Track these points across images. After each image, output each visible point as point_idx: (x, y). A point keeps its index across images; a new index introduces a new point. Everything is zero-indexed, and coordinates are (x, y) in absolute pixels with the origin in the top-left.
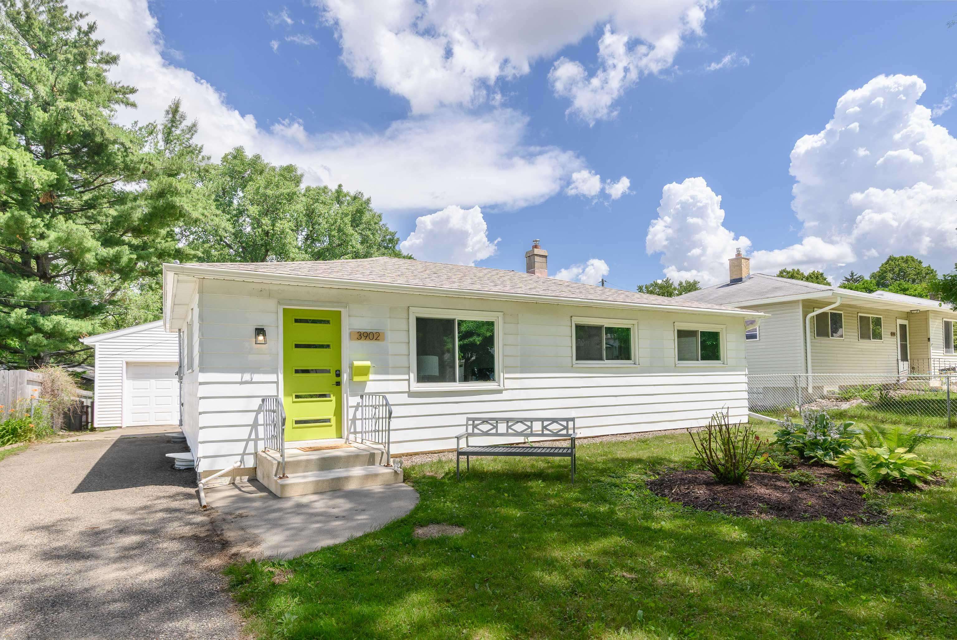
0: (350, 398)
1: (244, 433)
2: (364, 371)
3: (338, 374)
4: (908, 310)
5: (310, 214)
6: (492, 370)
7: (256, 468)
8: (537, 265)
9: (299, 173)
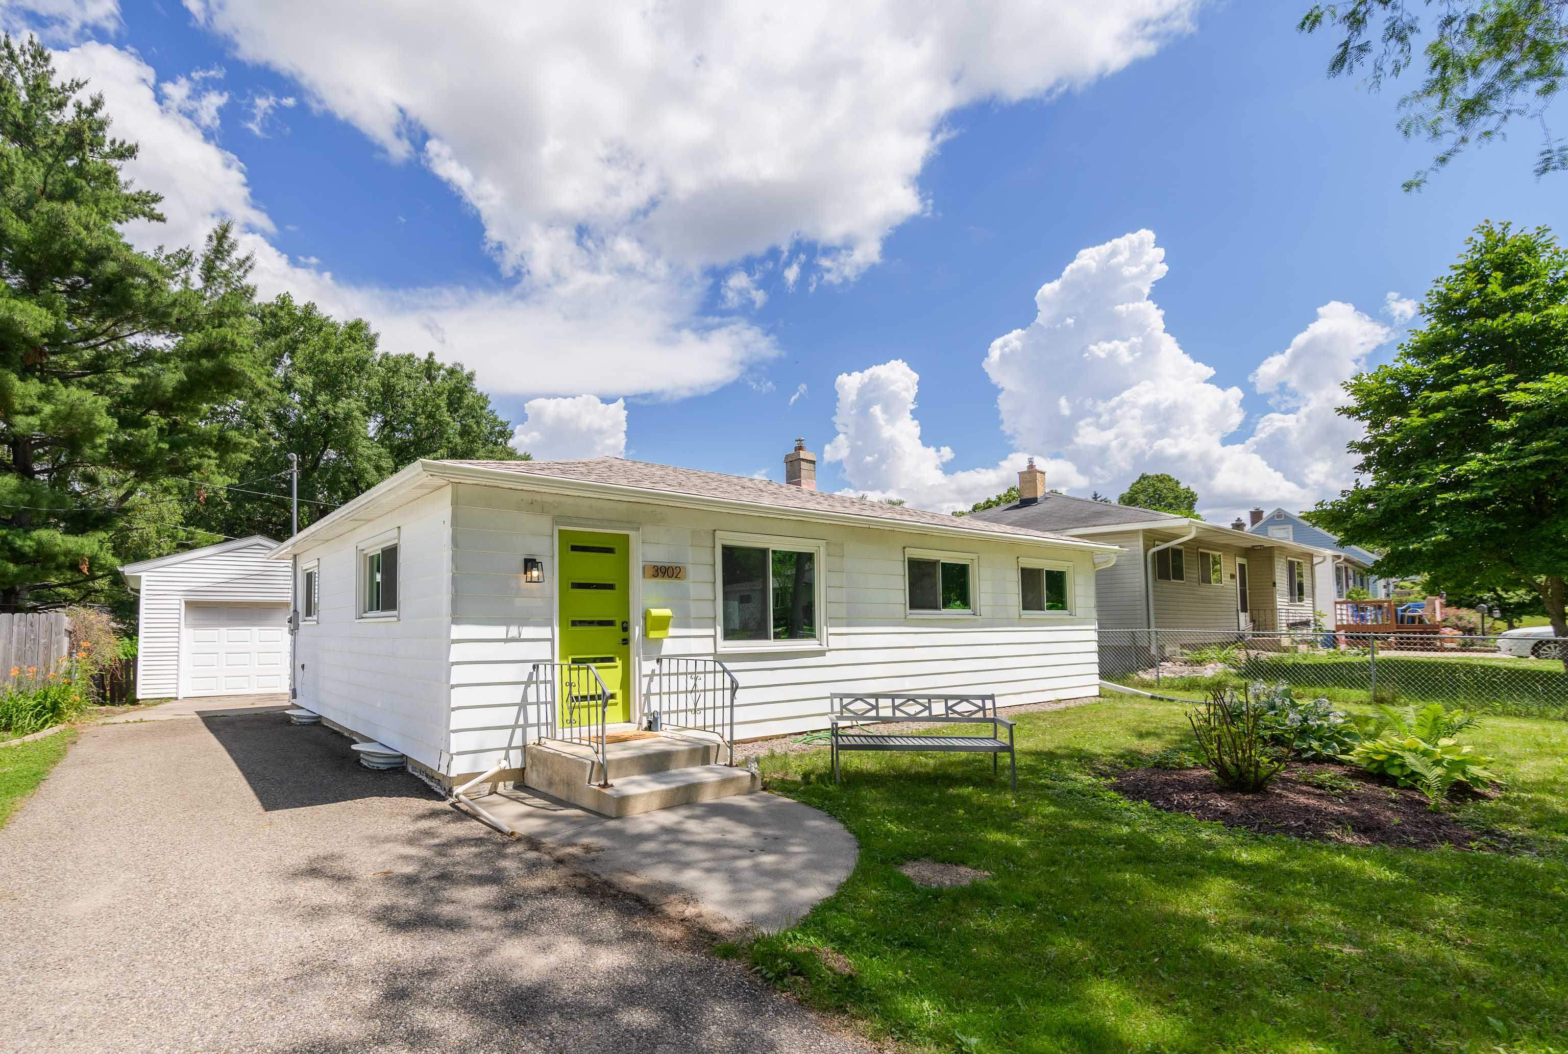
0: (644, 663)
1: (509, 716)
2: (663, 623)
3: (625, 628)
4: (1249, 545)
5: (388, 391)
6: (811, 623)
7: (524, 769)
8: (803, 473)
9: (373, 331)
